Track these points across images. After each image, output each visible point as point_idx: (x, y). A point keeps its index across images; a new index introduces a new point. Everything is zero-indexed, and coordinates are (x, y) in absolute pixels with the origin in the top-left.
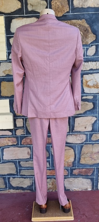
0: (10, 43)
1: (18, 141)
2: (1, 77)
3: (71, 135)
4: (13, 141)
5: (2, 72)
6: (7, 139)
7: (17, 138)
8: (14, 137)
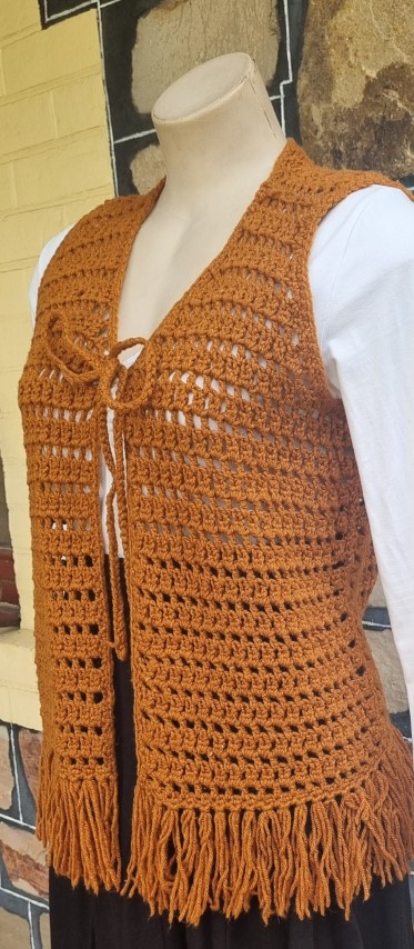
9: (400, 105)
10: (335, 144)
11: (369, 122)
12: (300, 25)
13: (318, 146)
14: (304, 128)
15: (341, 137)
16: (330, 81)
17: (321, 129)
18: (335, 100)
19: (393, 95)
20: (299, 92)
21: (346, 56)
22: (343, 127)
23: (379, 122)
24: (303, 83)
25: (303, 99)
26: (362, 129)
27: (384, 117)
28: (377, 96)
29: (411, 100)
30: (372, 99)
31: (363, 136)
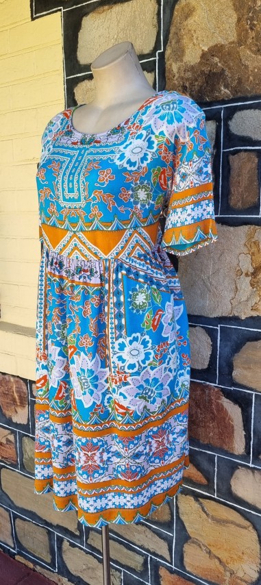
9: (219, 64)
10: (184, 83)
11: (202, 72)
12: (169, 24)
13: (175, 84)
14: (168, 74)
15: (187, 79)
16: (183, 51)
17: (177, 76)
18: (185, 60)
19: (216, 59)
20: (166, 57)
21: (192, 40)
22: (189, 75)
23: (208, 73)
24: (168, 52)
25: (168, 60)
26: (198, 76)
28: (208, 60)
29: (225, 62)
30: (205, 61)
31: (199, 79)
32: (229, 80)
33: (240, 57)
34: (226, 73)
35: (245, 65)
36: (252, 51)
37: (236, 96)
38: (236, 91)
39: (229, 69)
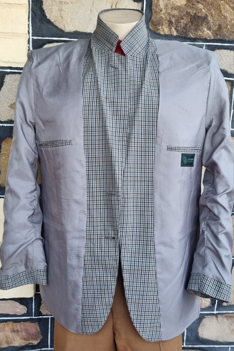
0: (42, 11)
1: (44, 333)
2: (5, 122)
3: (216, 315)
4: (28, 334)
5: (7, 105)
6: (8, 327)
7: (43, 323)
8: (32, 320)
9: (203, 10)
10: (170, 18)
11: (188, 13)
13: (162, 17)
14: (155, 8)
15: (174, 16)
17: (164, 11)
19: (200, 6)
22: (176, 12)
23: (193, 15)
26: (184, 15)
27: (196, 14)
28: (193, 4)
29: (208, 10)
30: (191, 5)
31: (185, 18)
32: (212, 24)
33: (220, 8)
34: (209, 18)
35: (224, 16)
36: (230, 6)
37: (216, 38)
38: (216, 34)
39: (212, 15)
